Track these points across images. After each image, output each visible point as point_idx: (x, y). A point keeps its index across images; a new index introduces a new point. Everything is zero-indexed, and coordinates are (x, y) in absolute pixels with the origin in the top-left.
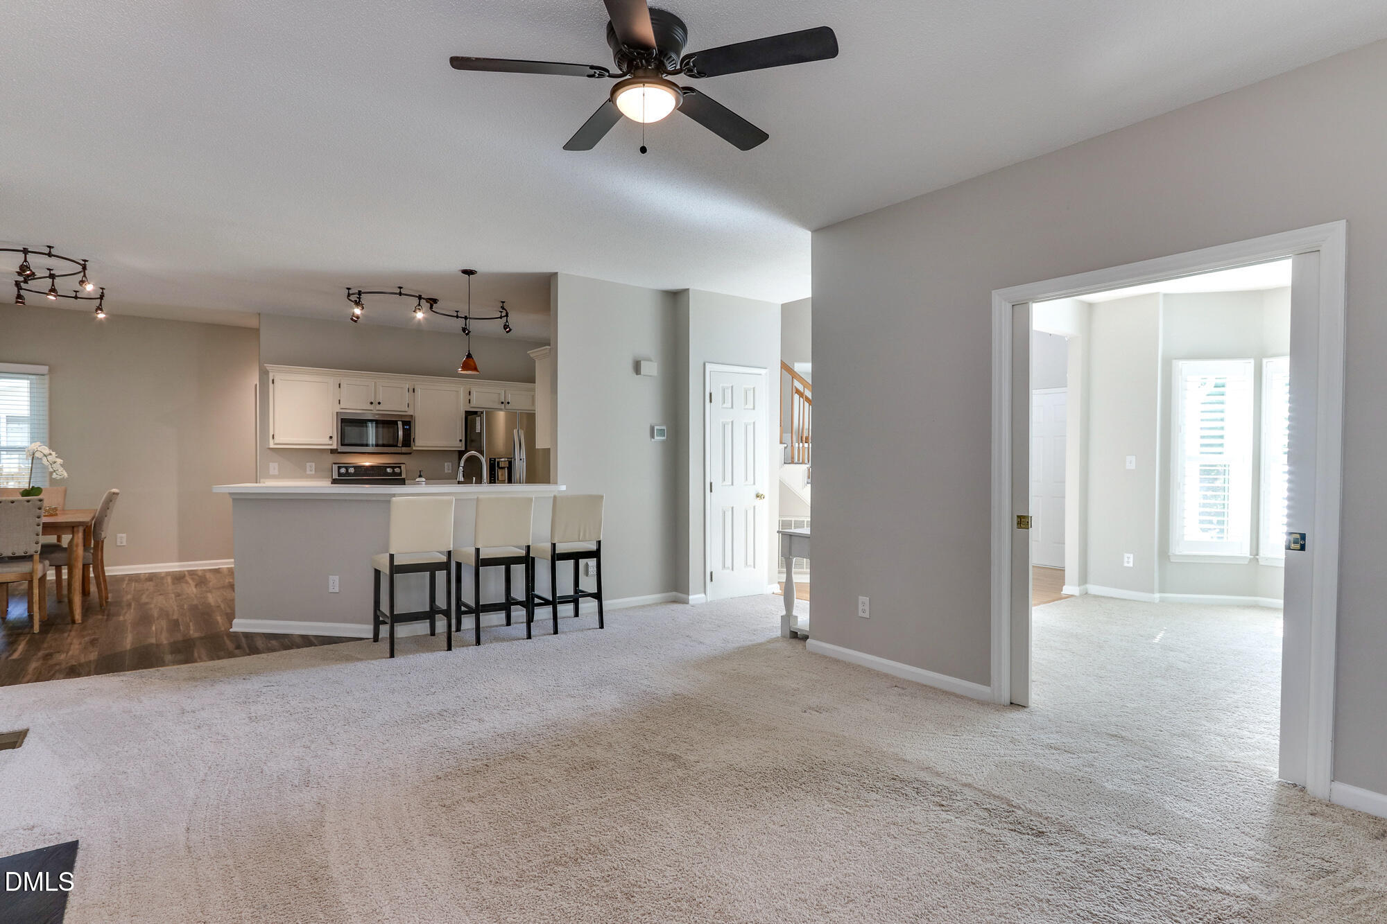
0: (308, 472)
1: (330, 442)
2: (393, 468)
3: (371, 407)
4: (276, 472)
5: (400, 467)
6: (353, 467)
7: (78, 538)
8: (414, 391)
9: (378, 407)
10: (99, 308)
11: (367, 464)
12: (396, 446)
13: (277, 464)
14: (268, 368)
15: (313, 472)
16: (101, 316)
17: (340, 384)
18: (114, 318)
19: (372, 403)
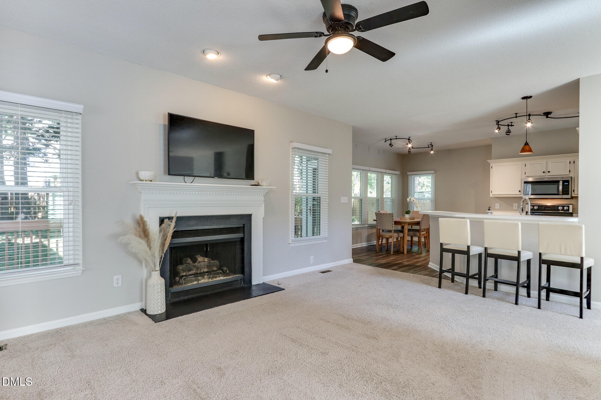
0: (514, 208)
1: (520, 194)
2: (563, 207)
3: (544, 174)
4: (498, 207)
5: (568, 207)
6: (537, 206)
7: (406, 227)
8: (574, 163)
9: (549, 174)
10: (432, 150)
11: (549, 204)
12: (559, 194)
13: (499, 204)
14: (489, 162)
15: (517, 208)
16: (432, 152)
17: (525, 165)
18: (437, 152)
19: (544, 172)
